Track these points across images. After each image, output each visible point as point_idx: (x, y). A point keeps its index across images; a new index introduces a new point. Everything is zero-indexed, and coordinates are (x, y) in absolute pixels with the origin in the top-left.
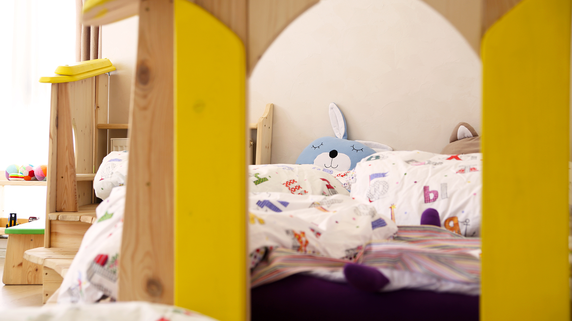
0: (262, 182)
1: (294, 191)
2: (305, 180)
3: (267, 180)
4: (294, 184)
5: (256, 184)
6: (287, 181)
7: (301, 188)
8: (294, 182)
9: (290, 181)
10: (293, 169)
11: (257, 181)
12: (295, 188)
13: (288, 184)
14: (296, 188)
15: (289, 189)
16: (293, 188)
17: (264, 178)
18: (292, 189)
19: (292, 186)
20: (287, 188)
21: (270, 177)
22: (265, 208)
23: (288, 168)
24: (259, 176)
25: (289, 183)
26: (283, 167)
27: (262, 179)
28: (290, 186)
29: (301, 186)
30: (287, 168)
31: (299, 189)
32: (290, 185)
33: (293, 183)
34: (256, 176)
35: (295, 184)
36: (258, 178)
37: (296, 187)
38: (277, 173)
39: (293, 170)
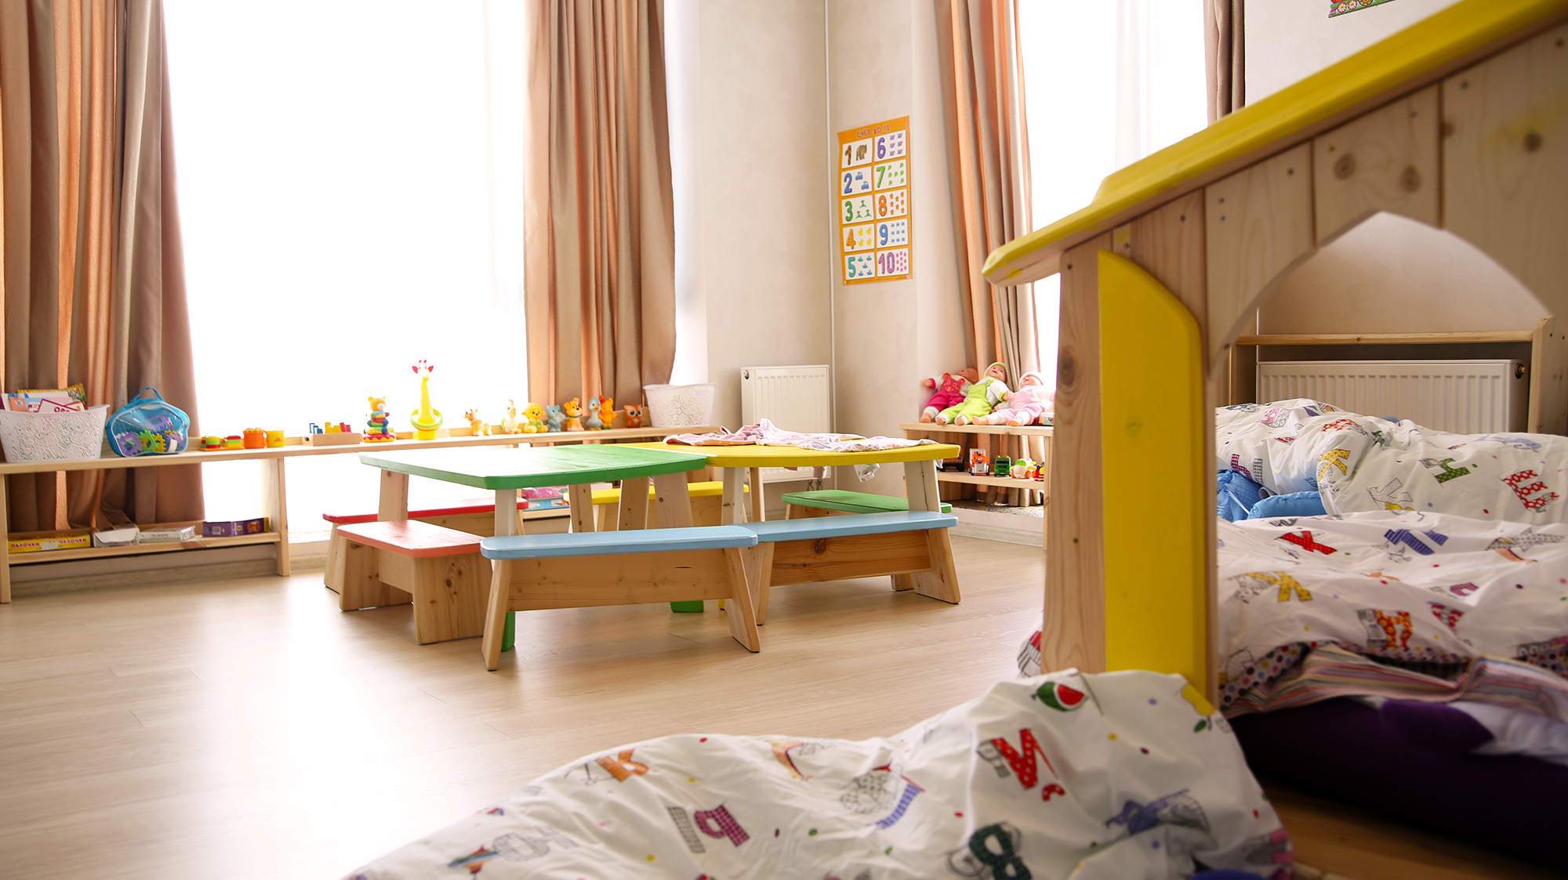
0: (1453, 477)
1: (1526, 494)
2: (1559, 471)
3: (1467, 472)
4: (1529, 480)
5: (1440, 482)
6: (1513, 473)
7: (1546, 488)
8: (1531, 476)
9: (1522, 473)
10: (1540, 446)
11: (1443, 475)
12: (1529, 487)
13: (1513, 480)
14: (1533, 488)
15: (1516, 490)
16: (1525, 488)
17: (1461, 469)
18: (1522, 489)
19: (1524, 483)
20: (1510, 489)
21: (1475, 466)
22: (1401, 544)
23: (1528, 445)
24: (1450, 464)
25: (1519, 477)
26: (1515, 444)
27: (1456, 470)
28: (1518, 484)
29: (1545, 484)
30: (1524, 446)
31: (1539, 489)
32: (1519, 481)
33: (1526, 478)
34: (1442, 466)
35: (1533, 480)
36: (1447, 468)
37: (1532, 485)
38: (1495, 457)
39: (1537, 450)
